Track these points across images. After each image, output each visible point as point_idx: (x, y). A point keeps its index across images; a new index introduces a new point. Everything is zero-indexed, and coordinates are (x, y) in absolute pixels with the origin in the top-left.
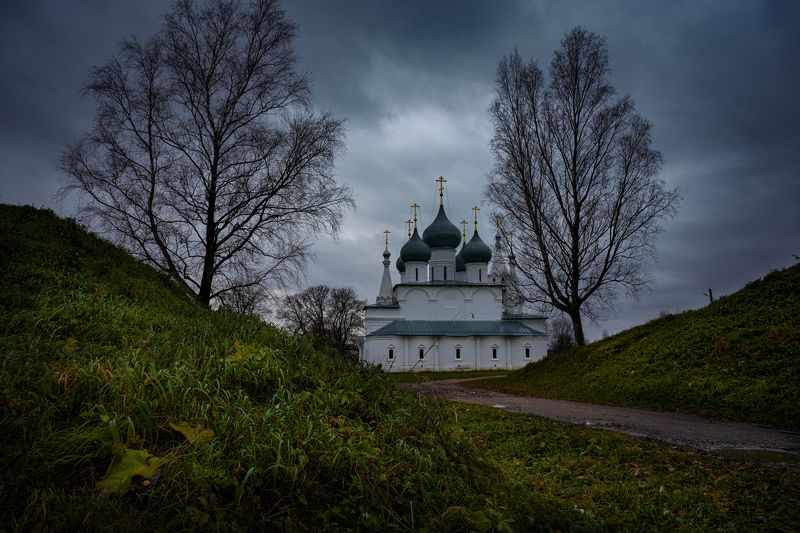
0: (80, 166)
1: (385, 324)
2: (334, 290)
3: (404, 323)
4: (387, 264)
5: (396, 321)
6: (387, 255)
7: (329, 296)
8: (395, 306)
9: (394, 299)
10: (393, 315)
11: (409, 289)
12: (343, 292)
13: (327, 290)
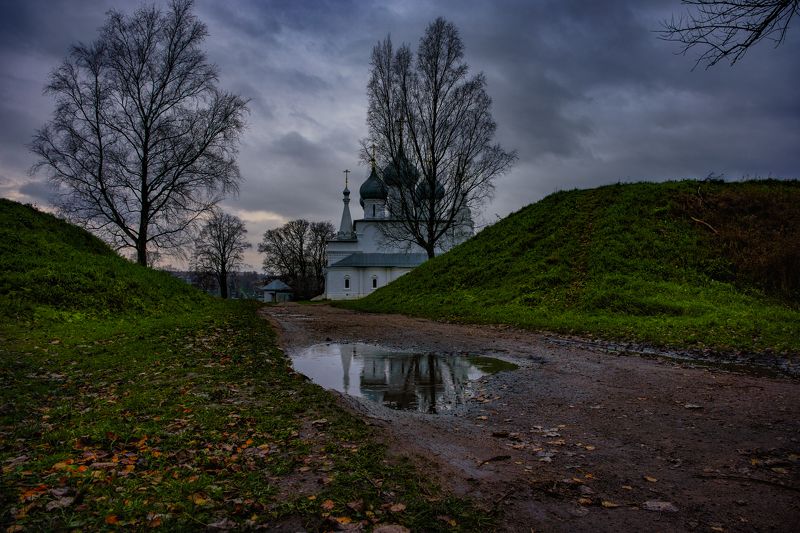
0: (47, 146)
1: (344, 256)
2: (313, 224)
3: (361, 255)
4: (347, 201)
5: (354, 254)
6: (347, 193)
7: (308, 230)
8: (353, 240)
9: (352, 233)
10: (352, 249)
11: (366, 224)
12: (322, 225)
13: (307, 224)
